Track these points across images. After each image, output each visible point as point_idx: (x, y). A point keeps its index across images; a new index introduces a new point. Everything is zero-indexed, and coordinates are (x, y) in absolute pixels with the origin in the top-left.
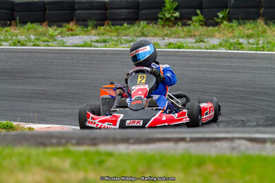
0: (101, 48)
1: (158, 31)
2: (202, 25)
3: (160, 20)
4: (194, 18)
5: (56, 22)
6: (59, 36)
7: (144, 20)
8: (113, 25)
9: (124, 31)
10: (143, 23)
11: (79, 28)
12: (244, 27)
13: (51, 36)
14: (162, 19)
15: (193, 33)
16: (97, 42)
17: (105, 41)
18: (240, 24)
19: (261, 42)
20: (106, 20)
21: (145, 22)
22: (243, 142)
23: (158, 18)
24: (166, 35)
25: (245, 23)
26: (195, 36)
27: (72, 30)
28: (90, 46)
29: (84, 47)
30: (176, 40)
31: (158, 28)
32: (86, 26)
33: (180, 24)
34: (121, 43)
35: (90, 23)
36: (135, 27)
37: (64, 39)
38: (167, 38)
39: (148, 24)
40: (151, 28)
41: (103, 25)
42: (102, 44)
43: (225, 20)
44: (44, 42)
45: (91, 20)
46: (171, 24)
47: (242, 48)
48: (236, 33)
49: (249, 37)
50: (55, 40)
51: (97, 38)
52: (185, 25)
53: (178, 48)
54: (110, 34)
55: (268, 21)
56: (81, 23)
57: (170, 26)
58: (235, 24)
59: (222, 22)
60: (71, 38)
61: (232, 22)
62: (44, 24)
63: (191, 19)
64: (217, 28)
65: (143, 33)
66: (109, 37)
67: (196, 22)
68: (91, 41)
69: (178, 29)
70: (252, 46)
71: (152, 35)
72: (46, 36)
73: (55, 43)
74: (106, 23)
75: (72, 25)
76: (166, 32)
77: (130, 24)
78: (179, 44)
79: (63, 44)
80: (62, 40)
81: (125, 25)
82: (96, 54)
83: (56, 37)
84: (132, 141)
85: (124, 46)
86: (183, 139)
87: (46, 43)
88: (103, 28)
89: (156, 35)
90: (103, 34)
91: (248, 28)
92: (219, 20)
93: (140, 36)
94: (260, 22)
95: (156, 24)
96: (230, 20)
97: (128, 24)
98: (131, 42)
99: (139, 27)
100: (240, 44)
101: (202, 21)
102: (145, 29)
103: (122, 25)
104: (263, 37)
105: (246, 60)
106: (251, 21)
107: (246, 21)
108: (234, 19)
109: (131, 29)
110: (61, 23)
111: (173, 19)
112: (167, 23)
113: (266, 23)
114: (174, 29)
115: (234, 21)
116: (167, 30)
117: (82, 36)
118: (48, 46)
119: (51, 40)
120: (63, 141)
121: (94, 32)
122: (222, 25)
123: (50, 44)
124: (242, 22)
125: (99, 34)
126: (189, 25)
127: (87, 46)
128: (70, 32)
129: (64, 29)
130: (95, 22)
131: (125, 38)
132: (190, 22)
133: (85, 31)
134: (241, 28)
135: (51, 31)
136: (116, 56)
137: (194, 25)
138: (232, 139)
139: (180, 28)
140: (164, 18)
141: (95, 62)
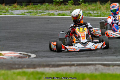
0: (29, 15)
1: (53, 8)
2: (72, 5)
3: (54, 3)
4: (69, 2)
5: (8, 3)
6: (10, 10)
7: (47, 2)
8: (34, 5)
9: (39, 8)
10: (47, 4)
11: (19, 6)
12: (91, 6)
13: (7, 10)
14: (55, 2)
15: (69, 8)
16: (27, 13)
17: (30, 13)
18: (89, 4)
19: (99, 13)
20: (30, 3)
21: (48, 4)
22: (100, 66)
23: (53, 2)
24: (57, 9)
25: (91, 4)
26: (70, 10)
27: (15, 7)
28: (24, 15)
29: (21, 15)
30: (62, 12)
31: (53, 6)
32: (22, 5)
33: (63, 4)
34: (38, 13)
35: (24, 4)
36: (43, 6)
37: (13, 12)
38: (57, 11)
39: (49, 4)
40: (50, 6)
41: (29, 5)
42: (29, 14)
43: (83, 2)
44: (4, 13)
45: (24, 3)
46: (59, 4)
47: (91, 16)
48: (88, 8)
49: (94, 10)
50: (9, 12)
51: (27, 11)
52: (65, 4)
53: (63, 16)
54: (32, 9)
55: (102, 3)
56: (19, 4)
57: (58, 5)
58: (87, 4)
59: (81, 4)
60: (16, 11)
61: (86, 3)
62: (3, 4)
63: (68, 2)
64: (79, 6)
65: (47, 9)
66: (32, 11)
67: (70, 3)
68: (25, 13)
69: (62, 6)
70: (95, 15)
71: (51, 9)
72: (4, 10)
73: (8, 14)
74: (30, 4)
75: (15, 5)
76: (57, 8)
77: (41, 4)
78: (63, 14)
79: (12, 14)
80: (11, 12)
81: (39, 5)
82: (27, 18)
83: (9, 11)
84: (51, 66)
85: (39, 15)
86: (73, 65)
87: (5, 14)
88: (29, 6)
89: (52, 9)
90: (29, 9)
91: (93, 6)
92: (80, 3)
93: (46, 10)
94: (98, 3)
95: (52, 4)
96: (85, 3)
97: (40, 4)
98: (42, 13)
99: (45, 5)
100: (90, 14)
101: (72, 3)
102: (48, 7)
103: (37, 5)
104: (100, 10)
105: (93, 21)
106: (94, 3)
107: (92, 3)
108: (87, 2)
109: (42, 7)
110: (11, 4)
111: (60, 2)
112: (57, 4)
113: (101, 4)
114: (60, 7)
115: (87, 3)
116: (57, 7)
117: (20, 10)
118: (6, 15)
119: (7, 12)
120: (21, 66)
121: (25, 8)
122: (82, 5)
123: (6, 14)
124: (90, 3)
125: (27, 9)
126: (67, 5)
127: (23, 15)
128: (15, 8)
129: (12, 7)
130: (26, 4)
131: (39, 11)
132: (67, 3)
133: (21, 8)
134: (90, 6)
135: (7, 7)
136: (36, 19)
137: (69, 5)
138: (95, 65)
139: (63, 6)
140: (56, 2)
141: (27, 22)
